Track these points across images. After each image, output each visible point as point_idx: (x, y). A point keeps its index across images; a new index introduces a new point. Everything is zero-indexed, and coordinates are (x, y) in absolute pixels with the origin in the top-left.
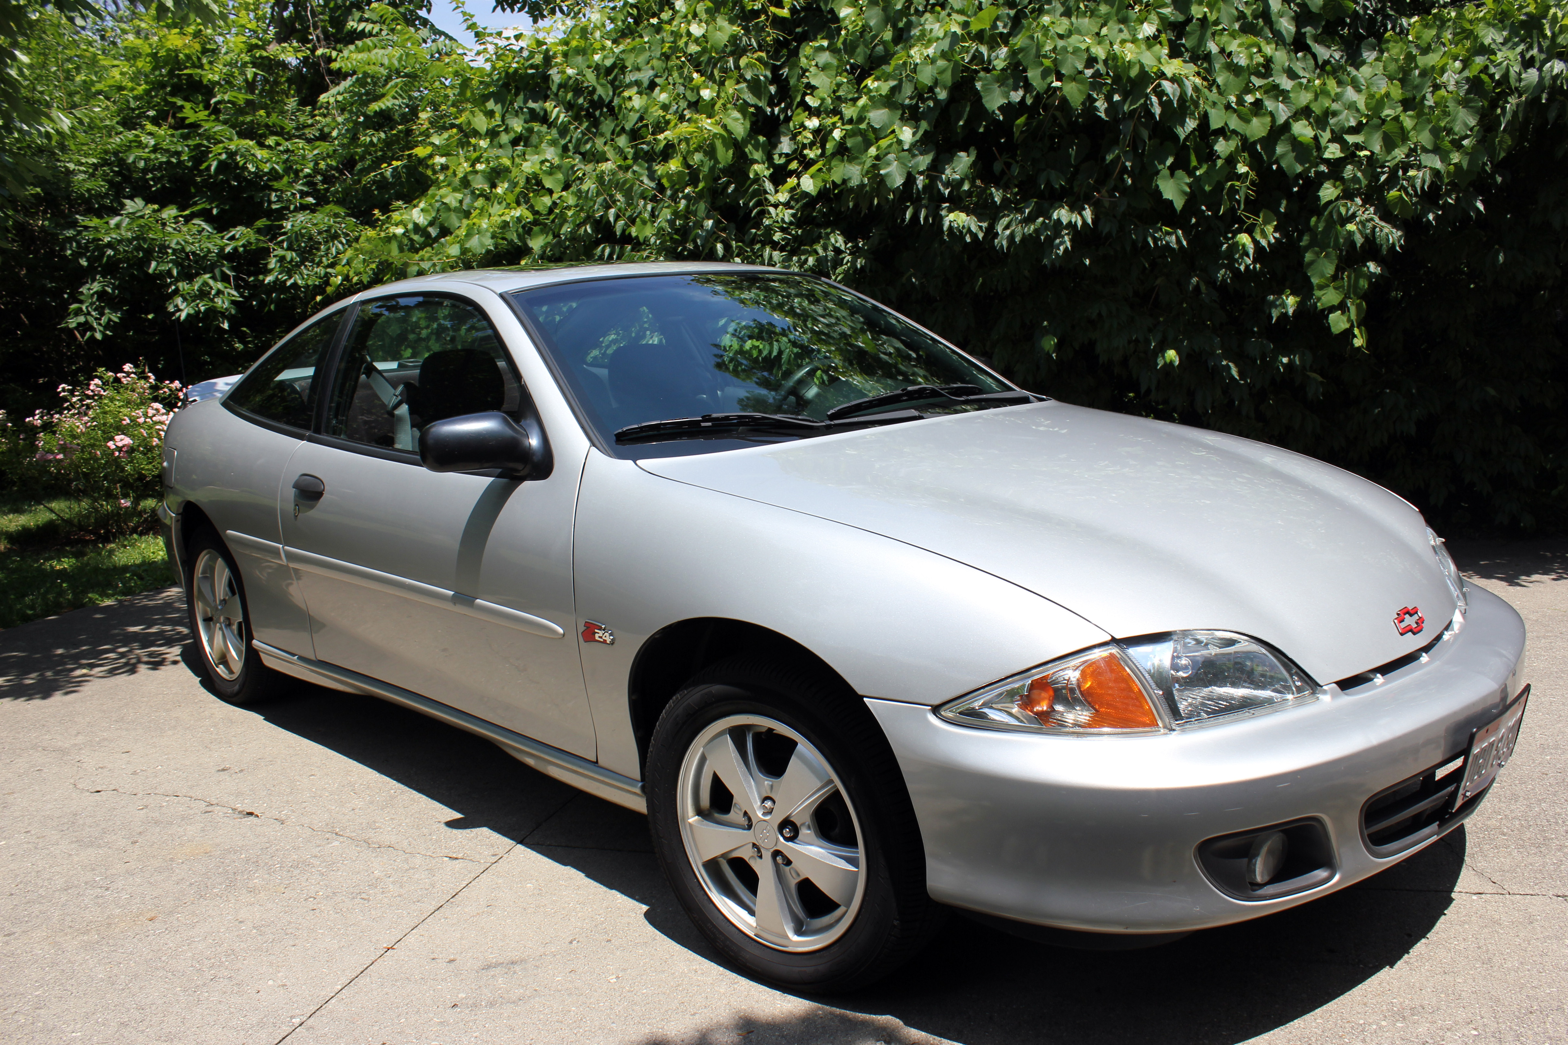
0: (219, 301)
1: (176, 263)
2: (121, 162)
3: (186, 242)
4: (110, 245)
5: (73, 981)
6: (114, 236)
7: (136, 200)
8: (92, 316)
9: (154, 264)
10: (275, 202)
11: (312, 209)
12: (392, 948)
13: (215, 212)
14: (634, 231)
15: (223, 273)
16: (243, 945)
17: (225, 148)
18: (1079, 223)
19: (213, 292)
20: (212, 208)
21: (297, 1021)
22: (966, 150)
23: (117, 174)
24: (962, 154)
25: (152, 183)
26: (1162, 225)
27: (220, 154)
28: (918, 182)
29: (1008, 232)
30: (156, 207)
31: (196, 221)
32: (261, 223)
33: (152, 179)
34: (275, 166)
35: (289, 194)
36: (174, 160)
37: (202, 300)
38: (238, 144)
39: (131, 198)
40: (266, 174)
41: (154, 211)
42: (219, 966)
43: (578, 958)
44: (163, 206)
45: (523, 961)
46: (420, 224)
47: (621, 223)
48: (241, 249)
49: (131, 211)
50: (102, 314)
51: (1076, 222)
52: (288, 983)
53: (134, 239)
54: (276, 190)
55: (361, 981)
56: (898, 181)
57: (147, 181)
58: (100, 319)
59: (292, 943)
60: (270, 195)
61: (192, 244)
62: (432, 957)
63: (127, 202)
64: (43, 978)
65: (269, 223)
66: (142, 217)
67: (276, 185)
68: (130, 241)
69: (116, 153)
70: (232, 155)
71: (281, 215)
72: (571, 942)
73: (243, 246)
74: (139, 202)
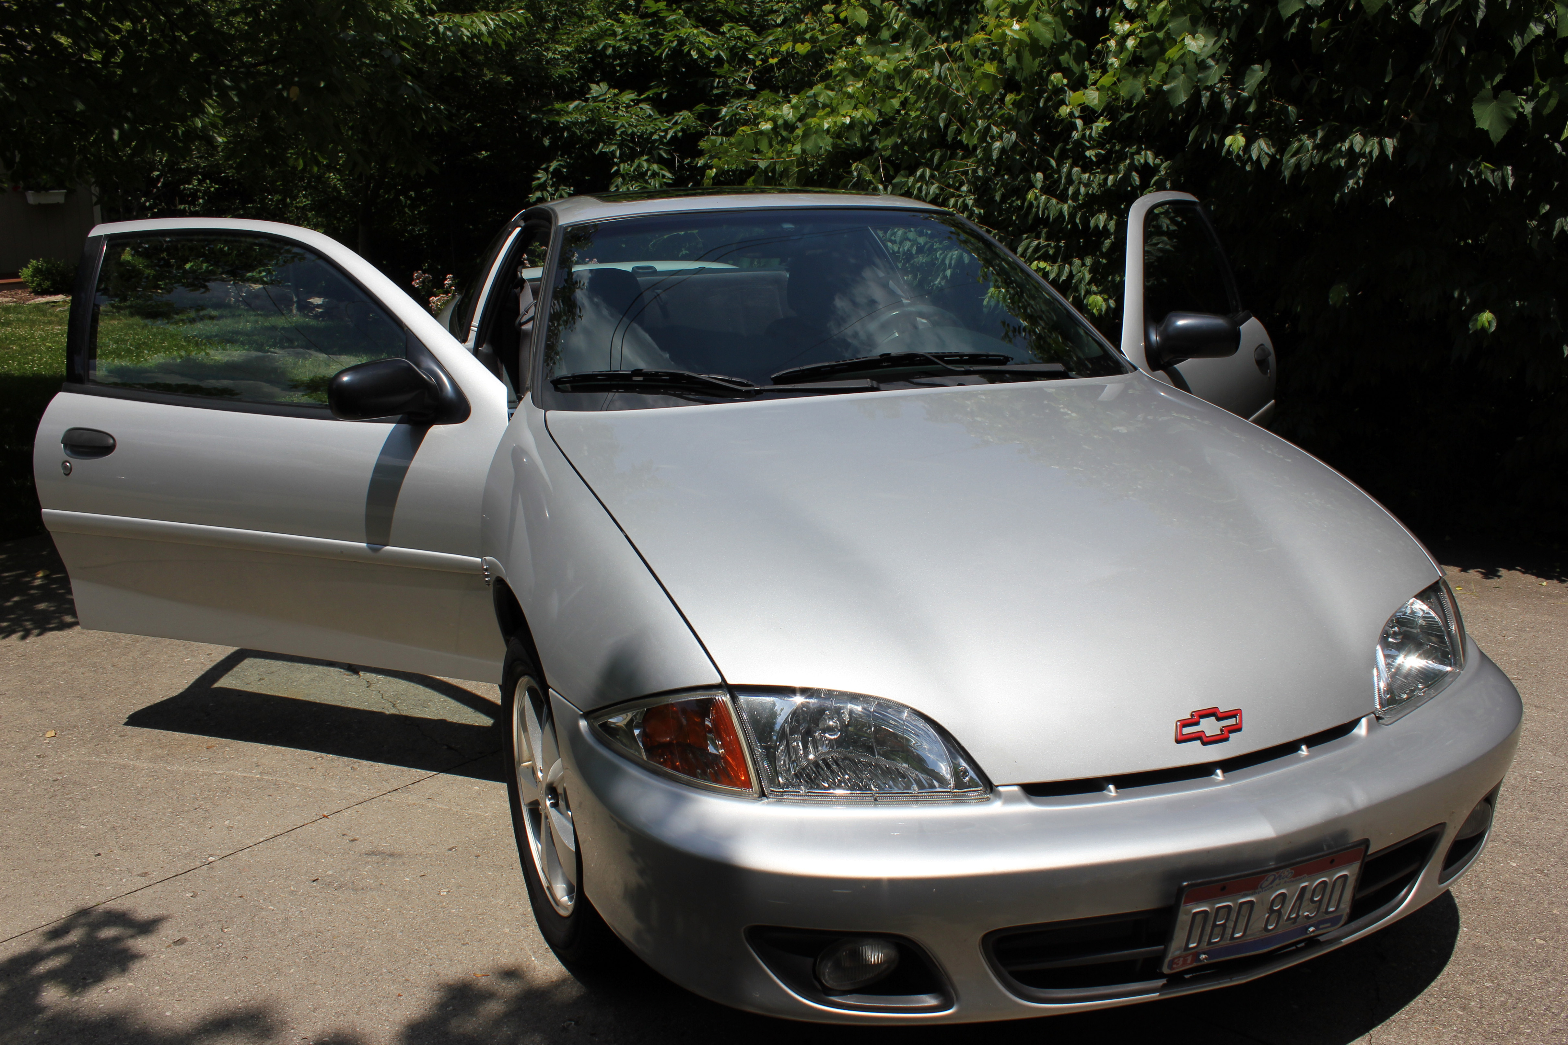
0: (652, 181)
1: (620, 146)
2: (593, 50)
3: (630, 125)
4: (566, 128)
5: (120, 785)
6: (569, 119)
7: (601, 84)
8: (548, 191)
9: (601, 145)
10: (718, 87)
11: (752, 96)
12: (327, 817)
13: (664, 96)
14: (964, 138)
15: (660, 156)
16: (241, 785)
17: (676, 36)
18: (1376, 153)
19: (649, 173)
20: (662, 93)
21: (211, 859)
22: (1261, 63)
23: (590, 60)
24: (1257, 67)
25: (618, 68)
26: (1483, 160)
27: (672, 42)
28: (1203, 99)
29: (1293, 160)
30: (616, 91)
31: (643, 105)
32: (700, 108)
33: (618, 65)
34: (722, 53)
35: (732, 80)
36: (635, 48)
37: (637, 181)
38: (688, 30)
39: (598, 83)
40: (711, 60)
41: (615, 95)
42: (211, 799)
43: (440, 865)
44: (622, 91)
45: (401, 855)
46: (789, 121)
47: (953, 128)
48: (680, 134)
49: (595, 95)
50: (557, 190)
51: (1371, 152)
52: (236, 827)
53: (587, 122)
54: (720, 77)
55: (280, 839)
56: (1182, 98)
57: (614, 66)
58: (554, 195)
59: (270, 794)
60: (714, 81)
61: (636, 127)
62: (344, 833)
63: (594, 87)
64: (108, 776)
65: (708, 108)
66: (604, 101)
67: (719, 71)
68: (583, 124)
69: (591, 41)
70: (682, 42)
71: (722, 100)
72: (450, 849)
73: (682, 130)
74: (604, 86)
